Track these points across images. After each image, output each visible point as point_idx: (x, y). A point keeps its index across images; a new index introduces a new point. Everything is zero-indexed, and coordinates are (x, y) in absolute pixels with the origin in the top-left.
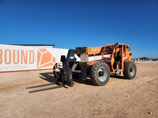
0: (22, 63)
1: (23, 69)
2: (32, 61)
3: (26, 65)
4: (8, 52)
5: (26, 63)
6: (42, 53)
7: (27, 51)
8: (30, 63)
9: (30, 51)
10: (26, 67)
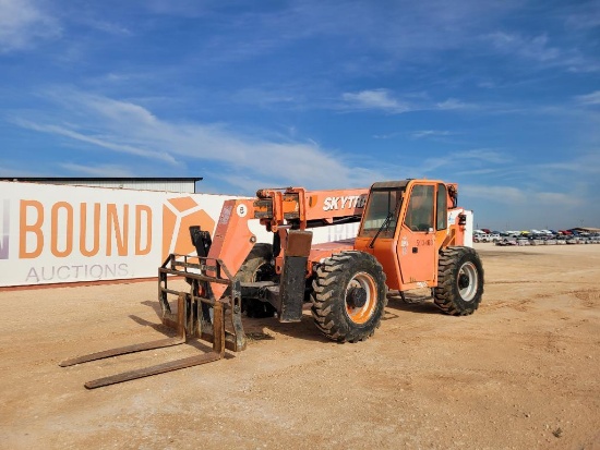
0: (108, 254)
1: (114, 275)
2: (143, 247)
3: (123, 259)
4: (62, 213)
5: (123, 251)
6: (180, 215)
7: (126, 207)
8: (138, 252)
9: (139, 208)
10: (122, 267)
